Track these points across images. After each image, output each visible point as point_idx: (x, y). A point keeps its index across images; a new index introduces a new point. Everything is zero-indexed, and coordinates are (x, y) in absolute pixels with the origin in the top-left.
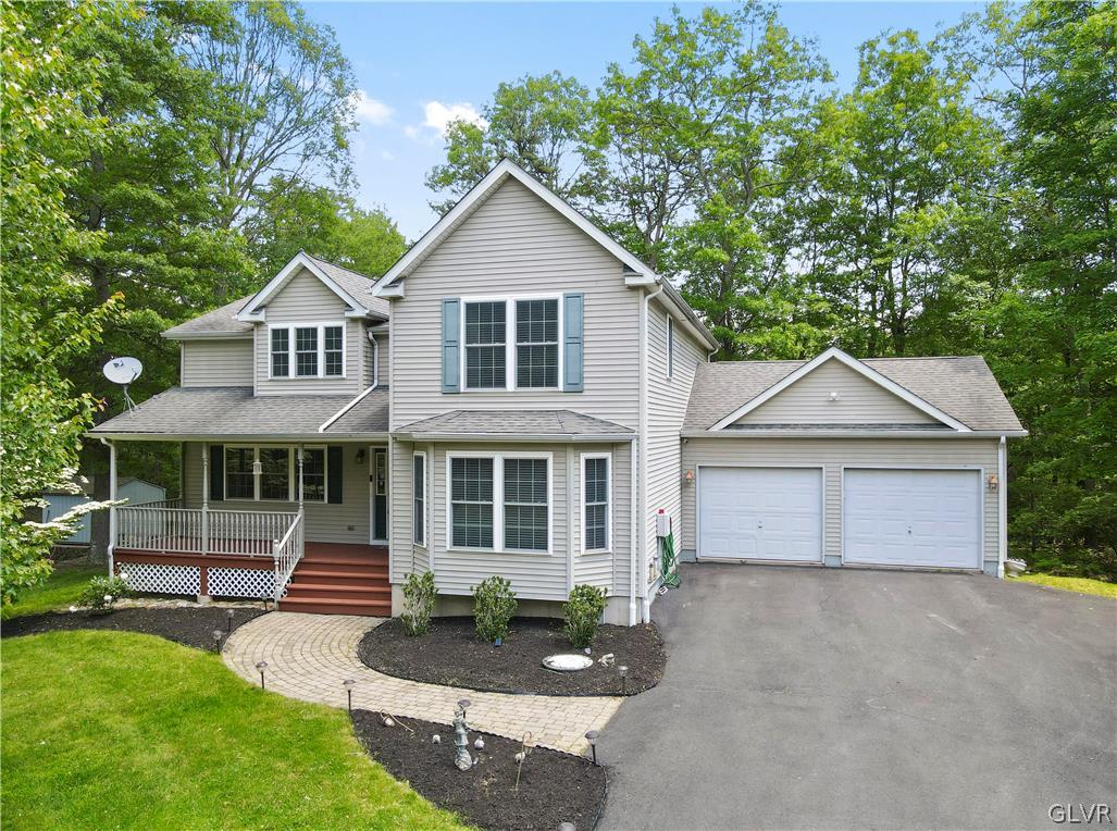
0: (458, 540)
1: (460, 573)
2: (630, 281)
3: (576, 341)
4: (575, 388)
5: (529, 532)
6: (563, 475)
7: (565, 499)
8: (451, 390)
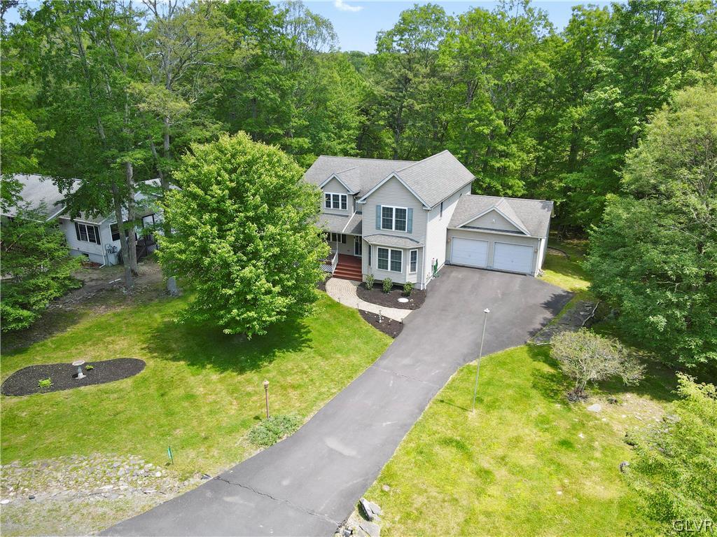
0: (379, 267)
1: (380, 275)
2: (424, 208)
3: (411, 220)
4: (410, 232)
5: (397, 267)
6: (405, 255)
7: (406, 261)
8: (378, 228)
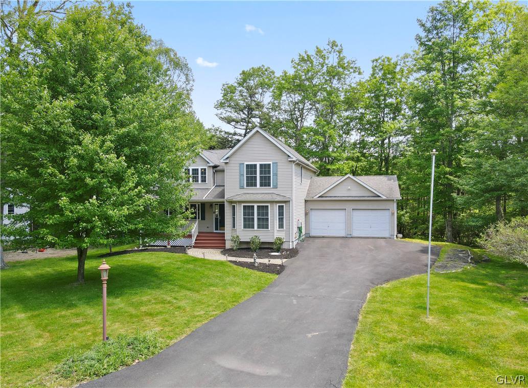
0: (245, 227)
1: (246, 235)
2: (289, 160)
3: (276, 175)
4: (275, 187)
6: (272, 209)
7: (273, 216)
8: (242, 187)
